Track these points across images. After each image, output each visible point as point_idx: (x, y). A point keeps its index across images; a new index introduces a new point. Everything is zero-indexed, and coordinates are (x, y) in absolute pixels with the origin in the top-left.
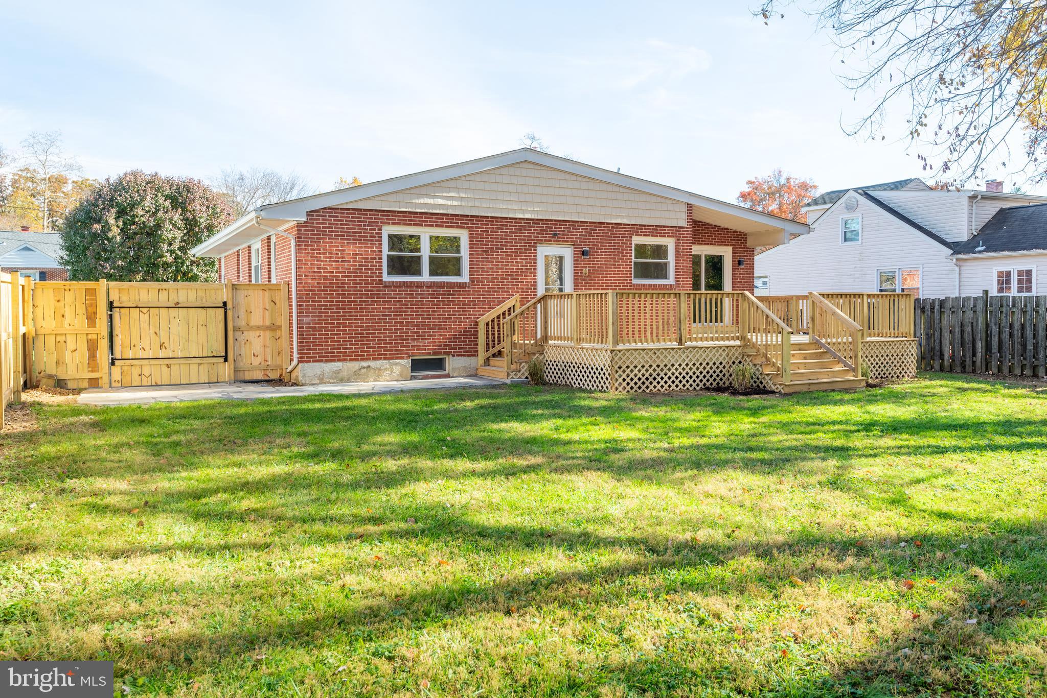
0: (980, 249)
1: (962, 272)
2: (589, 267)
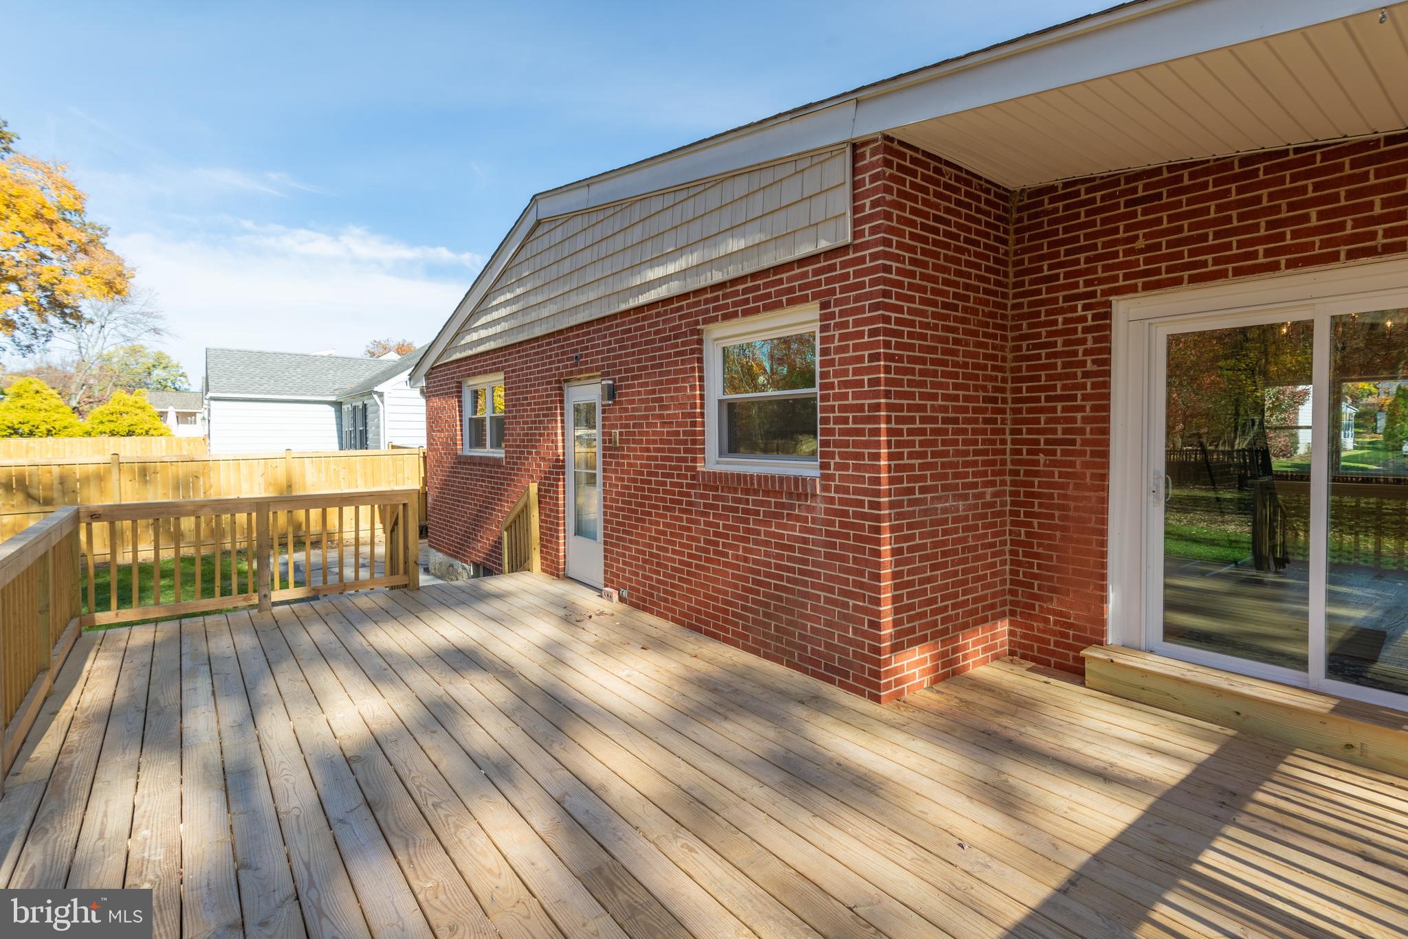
2: (621, 426)
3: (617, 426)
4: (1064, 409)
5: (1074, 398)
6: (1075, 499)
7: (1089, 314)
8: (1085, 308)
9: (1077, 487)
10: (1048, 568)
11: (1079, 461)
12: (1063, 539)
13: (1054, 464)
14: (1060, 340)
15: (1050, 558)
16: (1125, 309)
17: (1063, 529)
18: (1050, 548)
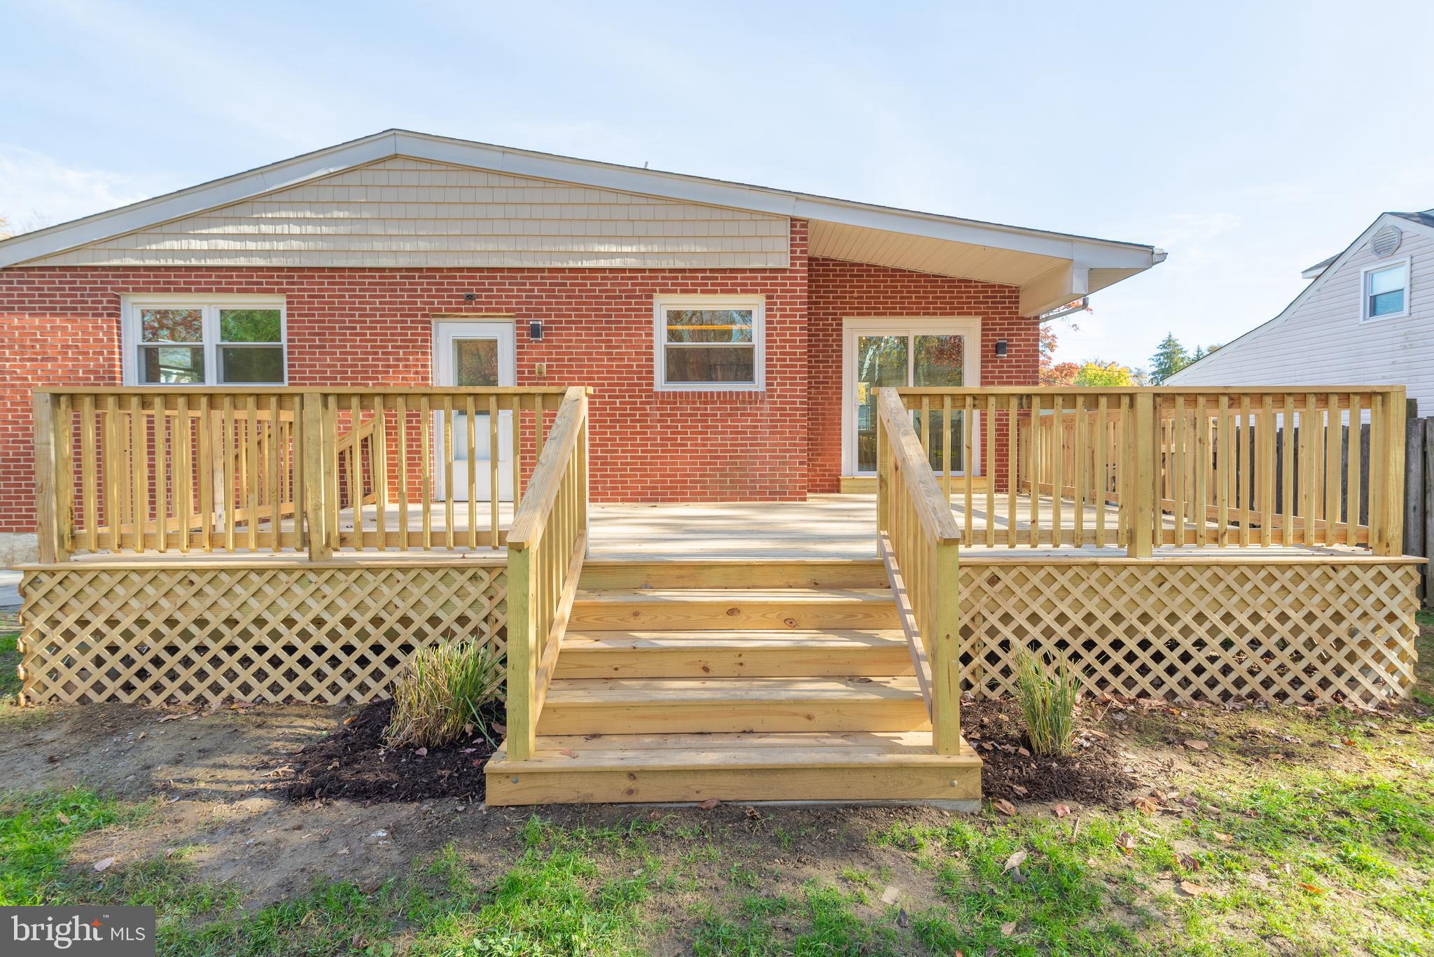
2: (549, 360)
3: (543, 360)
4: (823, 367)
5: (828, 362)
6: (829, 410)
7: (834, 323)
8: (833, 319)
9: (829, 404)
10: (816, 445)
11: (830, 391)
12: (823, 429)
13: (819, 393)
14: (821, 334)
15: (817, 439)
16: (847, 322)
17: (823, 424)
18: (818, 434)
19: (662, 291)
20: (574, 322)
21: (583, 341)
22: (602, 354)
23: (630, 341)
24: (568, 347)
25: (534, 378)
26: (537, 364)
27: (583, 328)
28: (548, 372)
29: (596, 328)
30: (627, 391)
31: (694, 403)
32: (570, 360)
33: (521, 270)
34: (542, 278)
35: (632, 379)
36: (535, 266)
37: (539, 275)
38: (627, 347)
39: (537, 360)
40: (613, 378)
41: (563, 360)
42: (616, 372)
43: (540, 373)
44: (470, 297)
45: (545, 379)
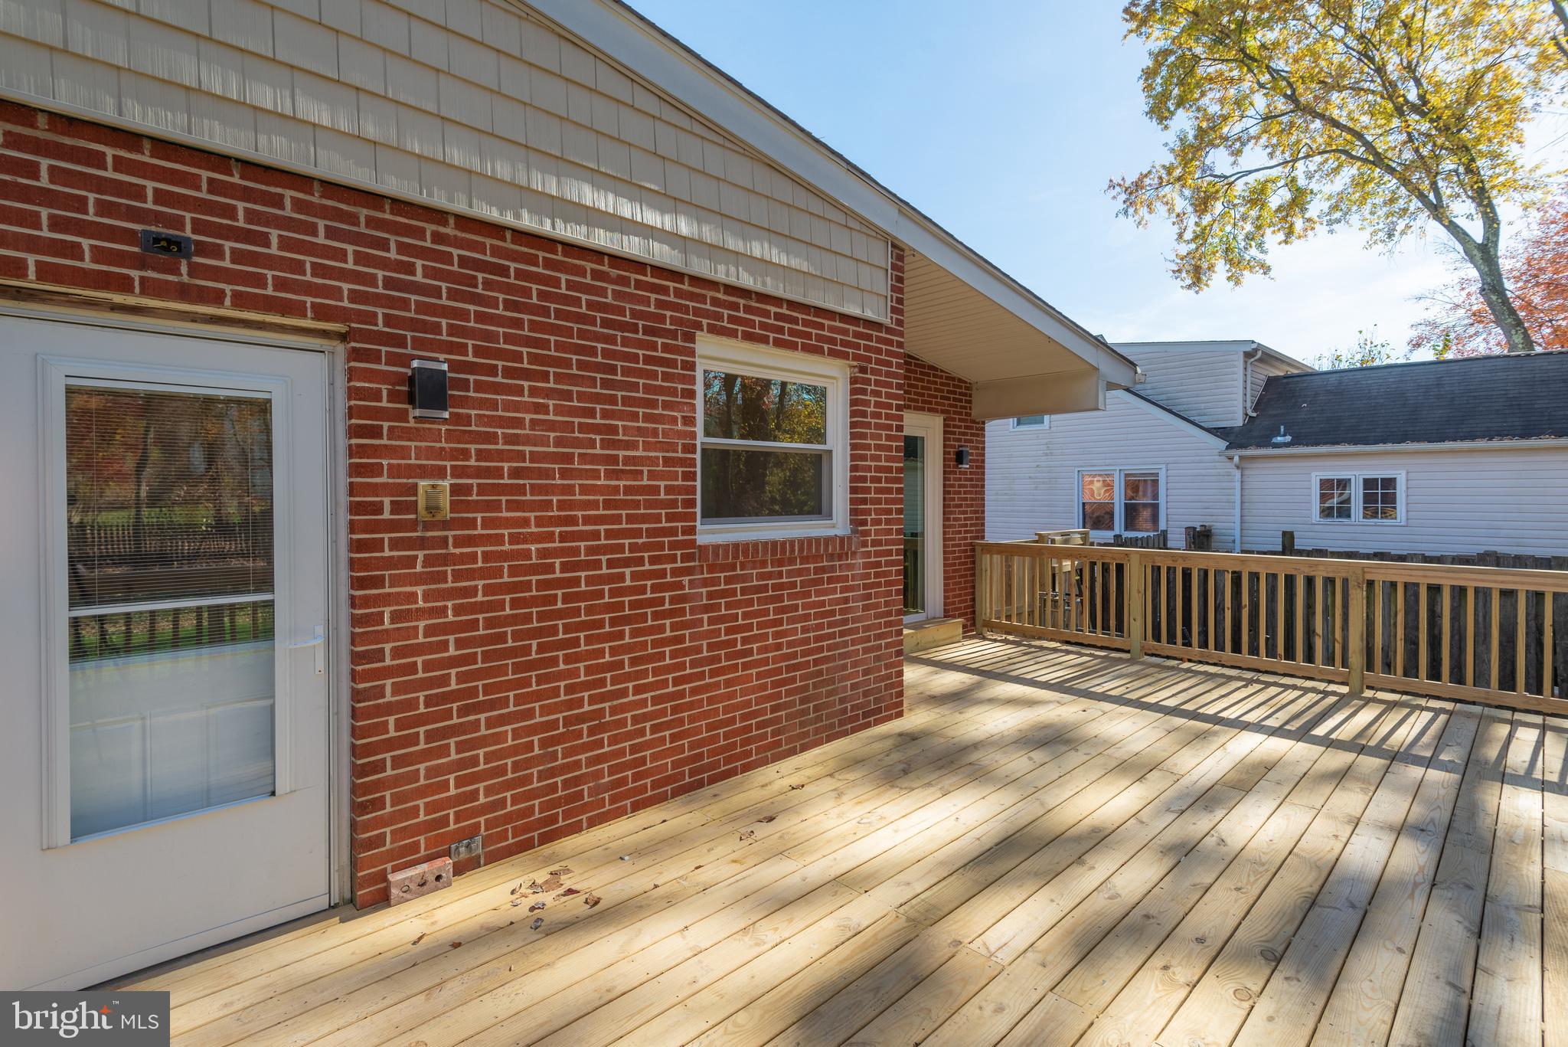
0: (1280, 439)
1: (1246, 479)
2: (457, 472)
3: (441, 473)
19: (713, 330)
20: (527, 375)
21: (552, 426)
22: (594, 460)
23: (655, 433)
24: (510, 439)
25: (413, 525)
26: (423, 483)
27: (549, 393)
28: (455, 506)
29: (581, 396)
30: (646, 547)
31: (764, 564)
32: (516, 473)
33: (373, 199)
34: (438, 238)
35: (657, 518)
36: (423, 198)
37: (430, 228)
38: (647, 446)
39: (424, 472)
40: (617, 519)
41: (498, 473)
42: (624, 505)
43: (433, 509)
44: (170, 248)
45: (446, 525)
